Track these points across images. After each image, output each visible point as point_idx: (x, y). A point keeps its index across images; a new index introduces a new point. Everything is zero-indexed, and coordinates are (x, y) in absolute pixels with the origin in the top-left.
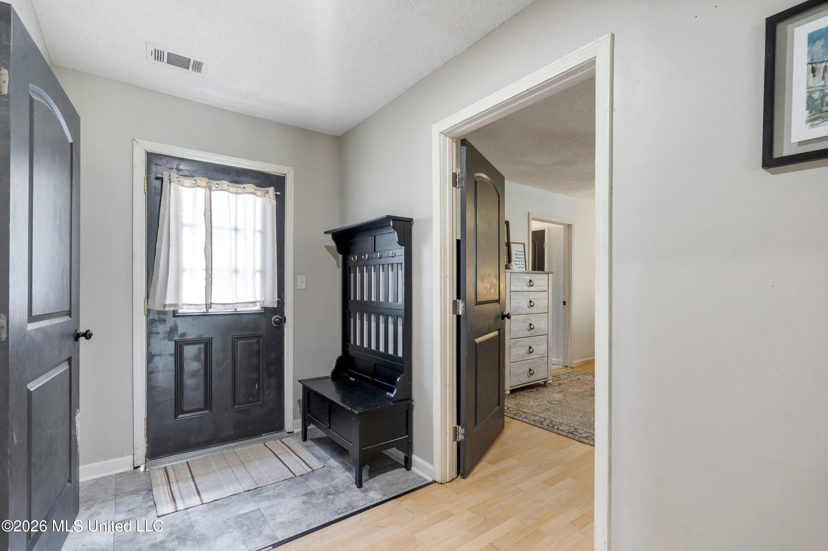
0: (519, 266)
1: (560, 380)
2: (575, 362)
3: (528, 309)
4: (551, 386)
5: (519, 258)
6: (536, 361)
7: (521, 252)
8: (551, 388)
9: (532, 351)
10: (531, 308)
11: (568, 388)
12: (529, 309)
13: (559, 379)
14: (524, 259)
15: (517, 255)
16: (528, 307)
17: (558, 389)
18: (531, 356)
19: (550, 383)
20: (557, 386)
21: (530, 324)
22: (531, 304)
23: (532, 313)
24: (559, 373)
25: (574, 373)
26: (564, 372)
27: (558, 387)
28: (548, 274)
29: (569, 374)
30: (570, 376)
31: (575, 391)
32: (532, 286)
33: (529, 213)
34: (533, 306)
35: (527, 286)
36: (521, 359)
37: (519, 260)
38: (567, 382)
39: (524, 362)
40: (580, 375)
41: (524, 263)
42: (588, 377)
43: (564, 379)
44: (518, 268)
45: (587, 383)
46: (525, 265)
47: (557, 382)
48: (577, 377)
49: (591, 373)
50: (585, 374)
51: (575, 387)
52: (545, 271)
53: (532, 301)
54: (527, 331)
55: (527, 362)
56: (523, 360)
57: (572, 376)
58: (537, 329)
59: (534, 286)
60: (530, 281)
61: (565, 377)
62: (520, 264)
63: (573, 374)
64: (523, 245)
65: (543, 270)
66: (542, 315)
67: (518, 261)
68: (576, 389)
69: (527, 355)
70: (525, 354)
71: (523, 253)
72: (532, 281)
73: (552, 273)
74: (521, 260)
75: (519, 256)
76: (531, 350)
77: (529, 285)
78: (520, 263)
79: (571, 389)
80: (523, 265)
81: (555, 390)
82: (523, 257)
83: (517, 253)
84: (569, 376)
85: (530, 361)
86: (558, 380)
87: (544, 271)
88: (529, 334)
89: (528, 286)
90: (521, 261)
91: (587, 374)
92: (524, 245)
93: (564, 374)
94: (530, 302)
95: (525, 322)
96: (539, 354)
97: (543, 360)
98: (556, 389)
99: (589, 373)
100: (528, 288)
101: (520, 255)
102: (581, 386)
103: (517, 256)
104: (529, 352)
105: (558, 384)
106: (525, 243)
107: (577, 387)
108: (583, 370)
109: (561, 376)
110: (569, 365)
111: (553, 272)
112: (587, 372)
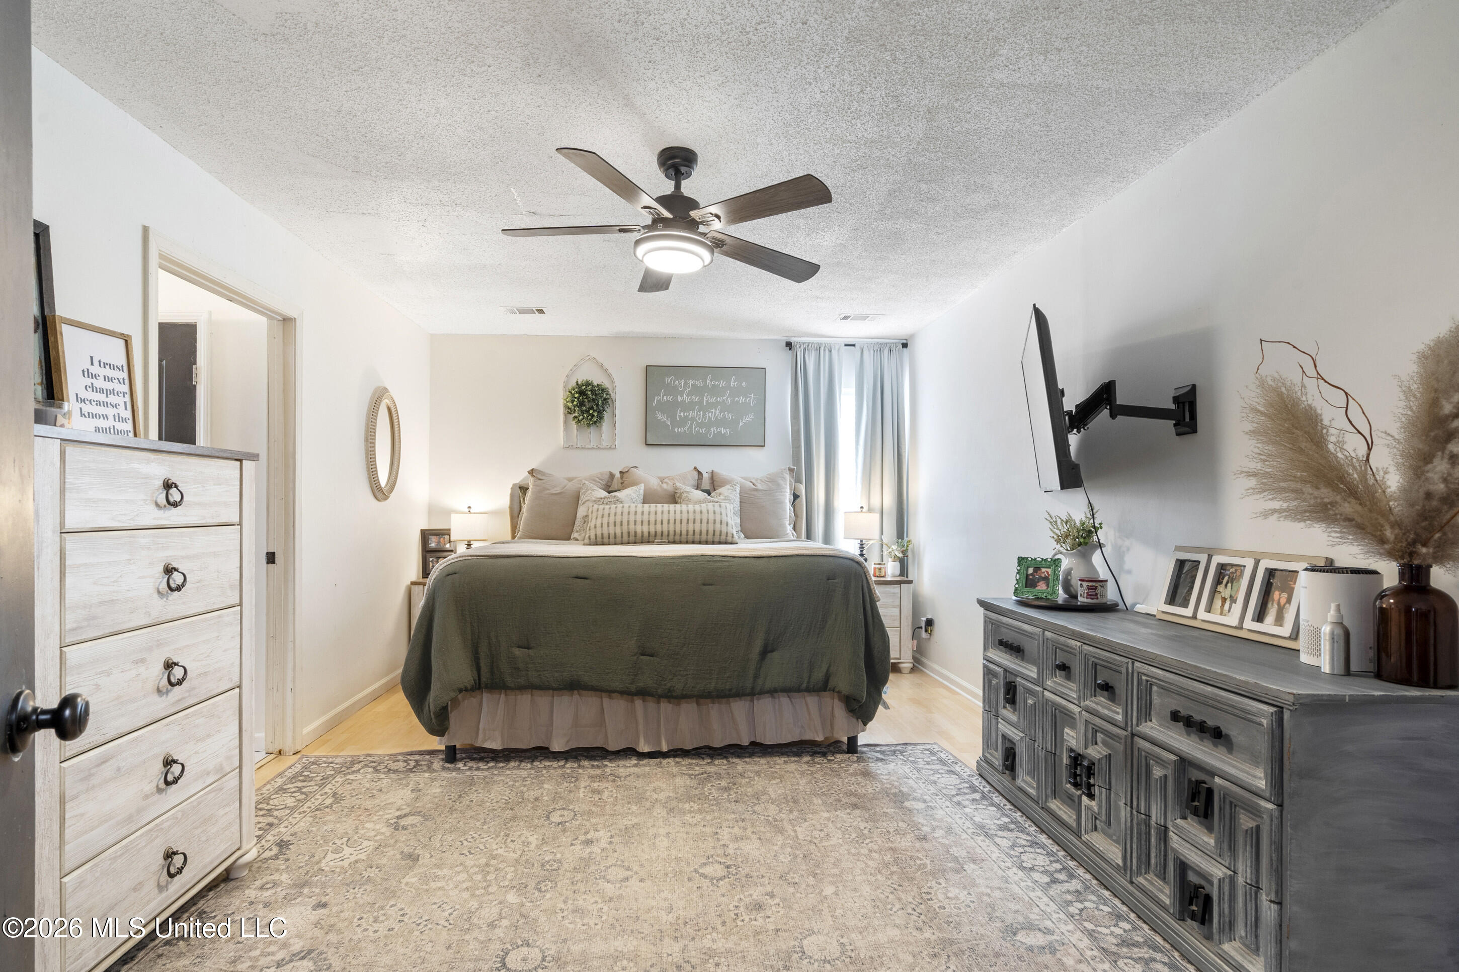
0: (102, 423)
1: (276, 821)
2: (306, 731)
3: (157, 602)
4: (253, 869)
5: (102, 391)
6: (195, 803)
7: (112, 367)
8: (258, 883)
9: (177, 774)
10: (170, 598)
11: (317, 858)
12: (162, 602)
13: (270, 820)
14: (127, 398)
15: (95, 376)
16: (156, 595)
17: (284, 877)
18: (175, 794)
19: (249, 865)
20: (276, 857)
21: (169, 665)
22: (171, 581)
23: (176, 616)
24: (264, 791)
25: (311, 775)
26: (280, 781)
27: (280, 863)
28: (240, 461)
29: (299, 784)
30: (304, 790)
31: (346, 863)
32: (175, 505)
33: (146, 230)
34: (183, 585)
35: (153, 507)
36: (124, 832)
37: (102, 397)
38: (302, 824)
39: (142, 835)
40: (333, 777)
41: (128, 414)
42: (359, 776)
43: (287, 811)
44: (97, 430)
45: (369, 804)
46: (130, 422)
47: (269, 837)
48: (327, 790)
49: (361, 759)
50: (348, 768)
51: (338, 842)
52: (197, 443)
53: (175, 566)
54: (155, 697)
55: (157, 825)
56: (139, 826)
57: (311, 787)
58: (200, 675)
59: (184, 503)
60: (168, 486)
61: (290, 802)
62: (106, 417)
63: (312, 779)
64: (122, 342)
65: (191, 440)
66: (219, 617)
67: (99, 403)
68: (347, 851)
69: (157, 796)
70: (146, 797)
71: (125, 375)
72: (176, 487)
73: (254, 457)
74: (112, 399)
75: (100, 383)
76: (173, 773)
77: (162, 500)
78: (110, 412)
79: (330, 856)
80: (124, 420)
81: (275, 884)
82: (126, 388)
83: (94, 370)
84: (302, 793)
85: (168, 819)
86: (271, 825)
87: (194, 443)
88: (161, 705)
89: (157, 505)
90: (115, 406)
91: (353, 764)
92: (126, 341)
93: (281, 790)
94: (169, 571)
95: (143, 661)
96: (208, 774)
97: (221, 789)
98: (276, 877)
99: (357, 761)
100: (160, 513)
101: (107, 379)
102: (357, 828)
103: (94, 381)
104: (162, 780)
105: (275, 850)
106: (130, 337)
107: (345, 839)
108: (335, 754)
109: (276, 802)
110: (288, 747)
111: (258, 455)
112: (349, 759)
